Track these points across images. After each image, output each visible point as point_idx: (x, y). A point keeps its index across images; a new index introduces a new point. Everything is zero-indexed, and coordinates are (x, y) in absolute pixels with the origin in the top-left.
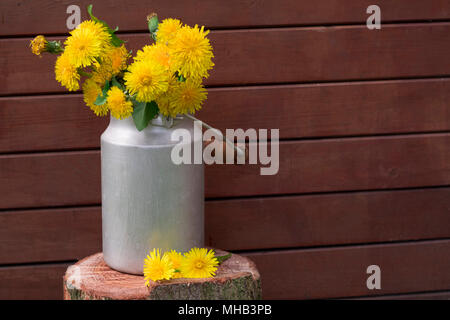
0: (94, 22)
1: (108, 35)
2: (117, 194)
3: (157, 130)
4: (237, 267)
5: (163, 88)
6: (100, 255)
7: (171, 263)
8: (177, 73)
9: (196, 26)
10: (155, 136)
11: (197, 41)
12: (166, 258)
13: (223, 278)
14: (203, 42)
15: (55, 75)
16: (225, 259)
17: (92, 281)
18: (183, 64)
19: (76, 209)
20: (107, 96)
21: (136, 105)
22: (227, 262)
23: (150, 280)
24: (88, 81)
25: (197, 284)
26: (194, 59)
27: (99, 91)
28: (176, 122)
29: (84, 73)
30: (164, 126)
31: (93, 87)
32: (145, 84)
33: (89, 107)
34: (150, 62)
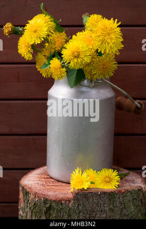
0: (44, 15)
1: (53, 24)
2: (56, 130)
3: (84, 89)
4: (133, 182)
5: (87, 60)
6: (45, 167)
7: (88, 178)
8: (97, 50)
9: (112, 19)
10: (82, 92)
11: (111, 29)
12: (85, 175)
13: (123, 189)
14: (116, 30)
15: (17, 50)
16: (126, 175)
17: (37, 186)
18: (101, 44)
19: (35, 137)
20: (50, 64)
21: (69, 71)
22: (126, 178)
23: (74, 189)
24: (39, 54)
25: (105, 193)
26: (109, 41)
27: (45, 61)
28: (97, 84)
29: (36, 49)
30: (89, 87)
31: (41, 58)
32: (75, 57)
33: (39, 72)
34: (79, 42)
